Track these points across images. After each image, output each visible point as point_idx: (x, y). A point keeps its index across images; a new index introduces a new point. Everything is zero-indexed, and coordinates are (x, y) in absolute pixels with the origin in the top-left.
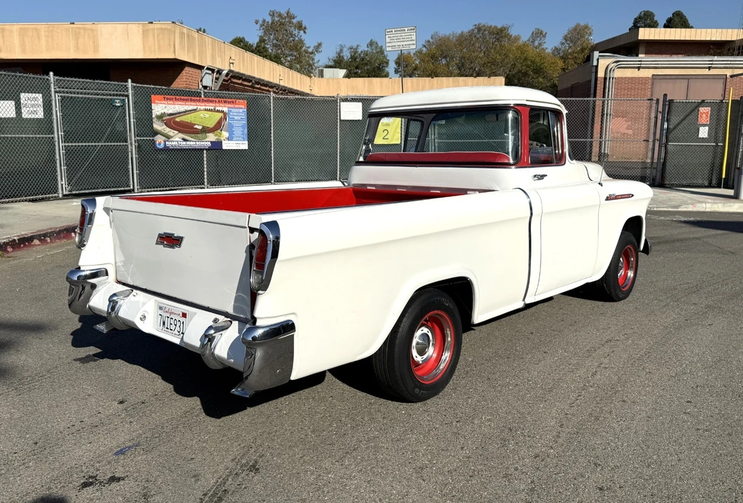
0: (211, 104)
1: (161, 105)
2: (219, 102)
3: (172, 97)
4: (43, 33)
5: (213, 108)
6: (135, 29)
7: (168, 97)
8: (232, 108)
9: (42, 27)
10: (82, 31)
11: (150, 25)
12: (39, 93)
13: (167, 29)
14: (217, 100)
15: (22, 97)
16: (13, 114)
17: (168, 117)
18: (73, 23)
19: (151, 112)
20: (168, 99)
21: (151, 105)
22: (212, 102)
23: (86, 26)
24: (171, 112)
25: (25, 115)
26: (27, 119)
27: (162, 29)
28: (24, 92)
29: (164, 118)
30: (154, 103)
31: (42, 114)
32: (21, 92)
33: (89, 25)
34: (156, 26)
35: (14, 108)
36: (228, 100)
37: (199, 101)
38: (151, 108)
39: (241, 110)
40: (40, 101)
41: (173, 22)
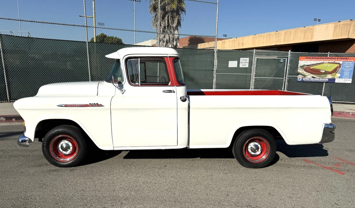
0: (332, 60)
1: (304, 61)
2: (338, 58)
3: (310, 57)
4: (292, 33)
5: (333, 62)
6: (331, 26)
7: (308, 57)
8: (345, 61)
9: (293, 30)
10: (308, 30)
11: (339, 23)
12: (248, 58)
13: (347, 24)
14: (337, 58)
15: (241, 59)
16: (236, 66)
17: (306, 67)
18: (305, 27)
19: (298, 64)
20: (308, 58)
21: (298, 61)
22: (333, 59)
23: (310, 28)
24: (308, 64)
25: (241, 66)
26: (241, 68)
27: (344, 24)
28: (242, 57)
29: (304, 67)
30: (301, 60)
31: (248, 66)
32: (241, 57)
33: (311, 27)
34: (342, 23)
35: (237, 64)
36: (344, 57)
37: (326, 58)
38: (298, 63)
39: (351, 63)
40: (248, 61)
41: (351, 20)
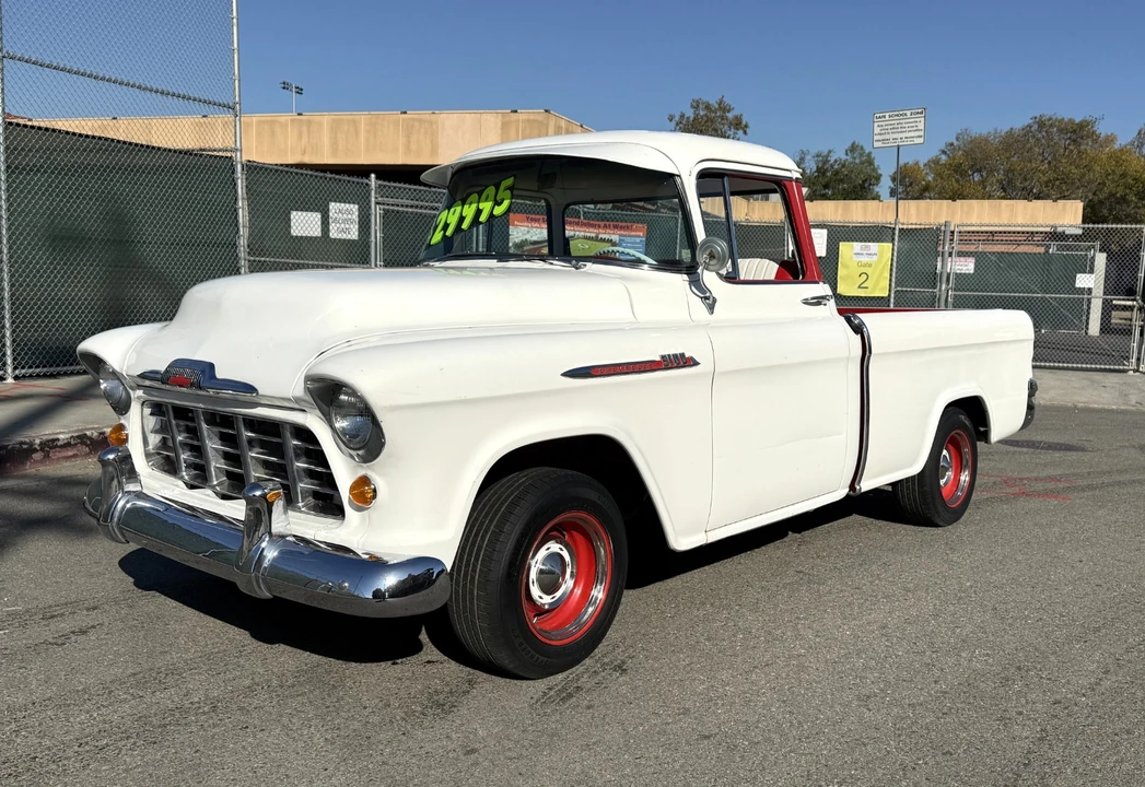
0: (592, 230)
1: (522, 228)
2: (605, 226)
3: (538, 217)
4: (363, 127)
5: (594, 235)
6: (492, 120)
7: (533, 216)
8: (625, 236)
9: (363, 118)
10: (417, 124)
11: (514, 115)
12: (354, 203)
13: (536, 121)
14: (602, 224)
15: (331, 207)
16: (317, 232)
17: (531, 247)
18: (405, 113)
19: (508, 239)
20: (532, 220)
21: (508, 227)
22: (593, 226)
23: (423, 117)
24: (535, 238)
25: (333, 234)
26: (335, 239)
27: (529, 121)
28: (335, 201)
29: (525, 248)
30: (513, 225)
31: (357, 233)
32: (331, 200)
33: (426, 115)
34: (522, 116)
35: (319, 223)
36: (621, 224)
37: (577, 224)
38: (508, 232)
39: (638, 240)
40: (355, 217)
41: (546, 111)
